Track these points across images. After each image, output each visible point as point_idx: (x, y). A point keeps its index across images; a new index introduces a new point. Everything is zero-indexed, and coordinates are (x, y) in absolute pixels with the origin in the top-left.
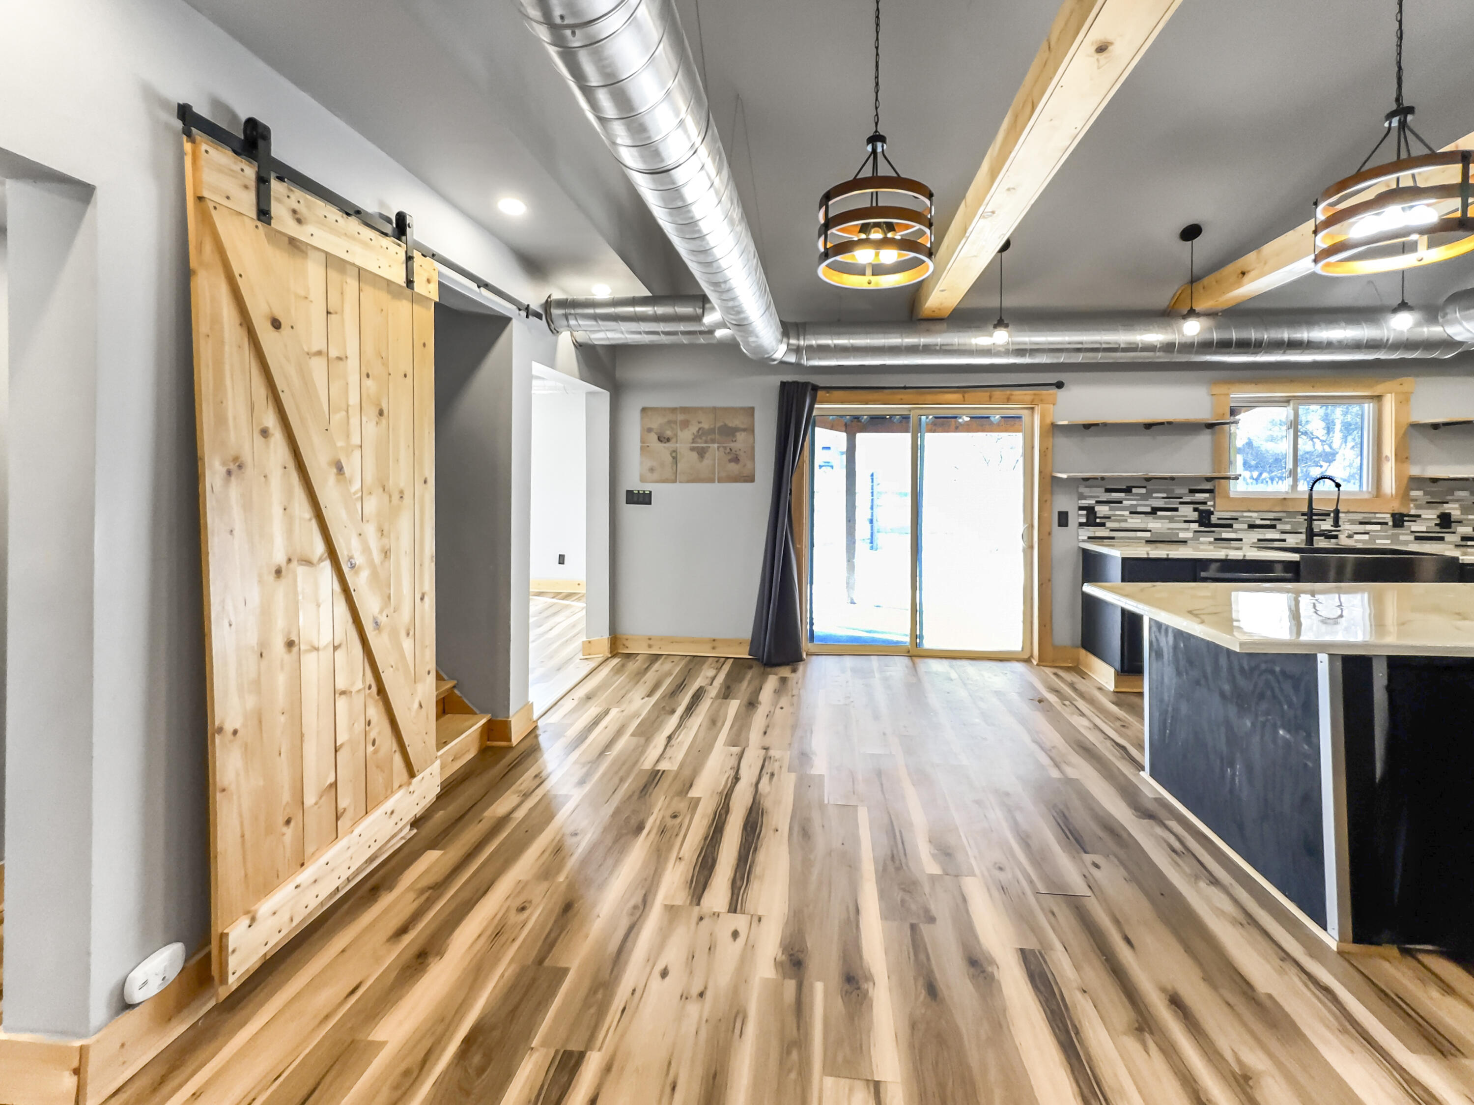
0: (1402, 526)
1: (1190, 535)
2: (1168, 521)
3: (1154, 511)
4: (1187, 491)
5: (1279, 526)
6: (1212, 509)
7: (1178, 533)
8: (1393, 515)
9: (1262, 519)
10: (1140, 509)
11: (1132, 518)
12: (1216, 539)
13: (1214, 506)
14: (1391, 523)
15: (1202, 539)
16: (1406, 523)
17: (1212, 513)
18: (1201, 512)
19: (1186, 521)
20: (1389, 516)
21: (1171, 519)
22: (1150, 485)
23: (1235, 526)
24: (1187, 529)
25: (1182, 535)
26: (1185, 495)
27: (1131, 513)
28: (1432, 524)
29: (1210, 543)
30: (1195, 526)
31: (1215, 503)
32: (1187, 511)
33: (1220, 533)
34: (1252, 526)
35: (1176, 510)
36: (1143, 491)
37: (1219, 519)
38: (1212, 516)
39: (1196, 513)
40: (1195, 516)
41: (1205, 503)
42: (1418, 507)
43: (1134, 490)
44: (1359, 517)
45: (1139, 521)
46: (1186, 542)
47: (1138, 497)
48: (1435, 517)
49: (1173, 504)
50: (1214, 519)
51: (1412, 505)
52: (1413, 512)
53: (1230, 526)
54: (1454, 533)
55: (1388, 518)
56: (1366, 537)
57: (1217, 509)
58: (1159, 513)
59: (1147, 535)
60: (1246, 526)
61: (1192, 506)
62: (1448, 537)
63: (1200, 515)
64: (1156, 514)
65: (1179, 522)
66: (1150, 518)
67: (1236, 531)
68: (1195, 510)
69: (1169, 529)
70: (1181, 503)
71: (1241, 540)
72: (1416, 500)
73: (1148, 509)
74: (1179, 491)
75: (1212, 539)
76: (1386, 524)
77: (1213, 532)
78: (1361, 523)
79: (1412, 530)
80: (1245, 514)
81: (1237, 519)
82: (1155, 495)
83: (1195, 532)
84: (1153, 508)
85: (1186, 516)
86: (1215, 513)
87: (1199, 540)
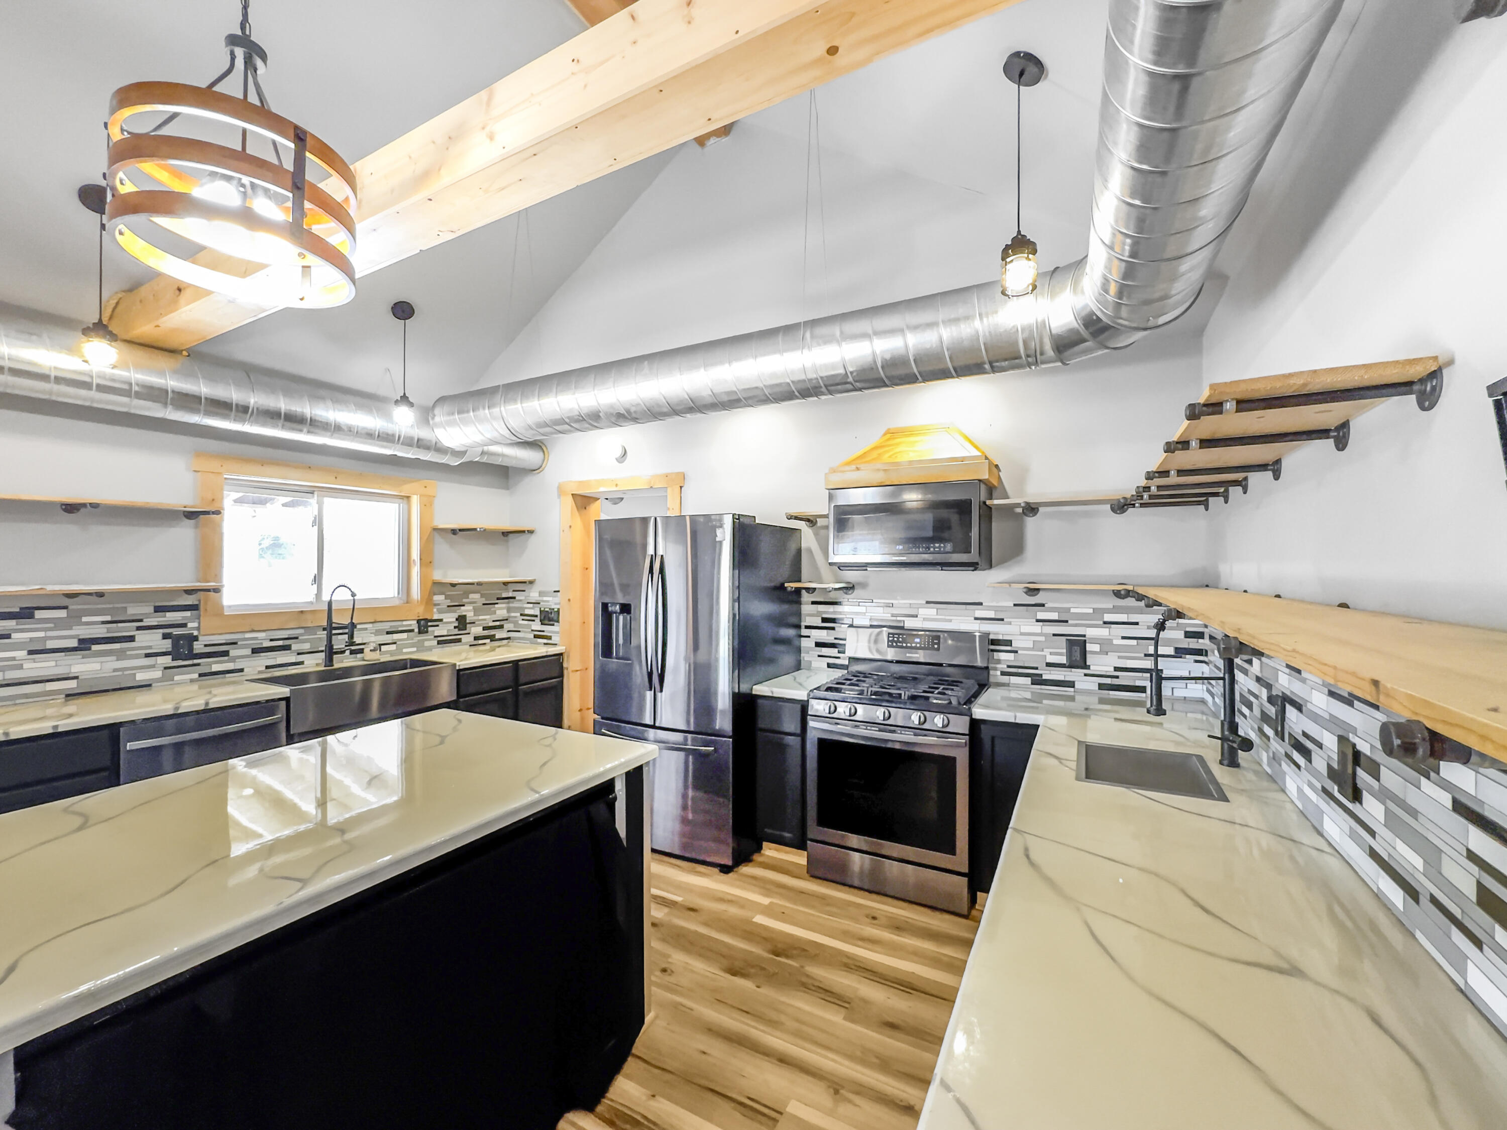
0: (427, 632)
1: (158, 674)
2: (114, 658)
3: (85, 645)
4: (152, 609)
5: (294, 647)
6: (195, 633)
7: (135, 674)
8: (419, 621)
9: (271, 640)
10: (51, 645)
11: (34, 661)
12: (200, 675)
13: (198, 629)
14: (416, 630)
15: (176, 678)
16: (430, 629)
17: (196, 638)
18: (176, 640)
19: (148, 655)
20: (415, 622)
21: (121, 655)
22: (74, 605)
23: (233, 653)
24: (153, 666)
25: (141, 677)
26: (148, 616)
27: (31, 652)
28: (452, 627)
29: (192, 681)
30: (167, 660)
31: (199, 623)
32: (154, 640)
33: (210, 664)
34: (256, 651)
35: (131, 639)
36: (62, 614)
37: (206, 646)
38: (195, 643)
39: (169, 641)
40: (167, 645)
41: (184, 625)
42: (440, 612)
43: (39, 614)
44: (387, 626)
45: (53, 663)
46: (150, 685)
47: (52, 625)
48: (455, 620)
49: (126, 630)
50: (198, 647)
51: (435, 610)
52: (436, 617)
53: (226, 654)
54: (469, 634)
55: (414, 625)
56: (393, 647)
57: (202, 633)
58: (95, 648)
59: (72, 684)
60: (248, 652)
61: (161, 631)
62: (465, 639)
63: (175, 645)
64: (90, 649)
65: (137, 657)
66: (77, 656)
67: (233, 660)
68: (165, 636)
69: (115, 670)
70: (139, 628)
71: (242, 670)
72: (439, 605)
73: (74, 643)
74: (133, 610)
75: (196, 676)
76: (412, 631)
77: (198, 665)
78: (388, 633)
79: (436, 635)
80: (248, 635)
81: (235, 643)
82: (84, 619)
83: (166, 668)
84: (81, 641)
85: (150, 647)
86: (200, 638)
87: (173, 680)
